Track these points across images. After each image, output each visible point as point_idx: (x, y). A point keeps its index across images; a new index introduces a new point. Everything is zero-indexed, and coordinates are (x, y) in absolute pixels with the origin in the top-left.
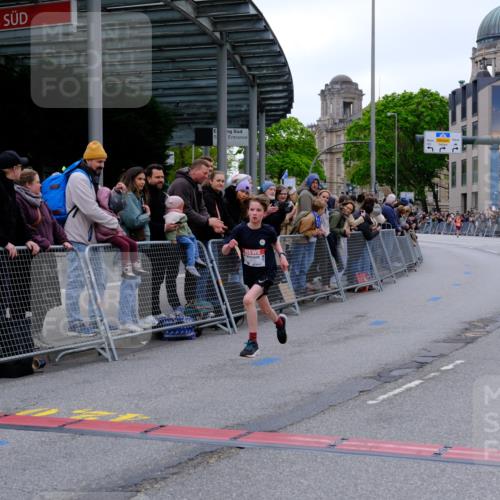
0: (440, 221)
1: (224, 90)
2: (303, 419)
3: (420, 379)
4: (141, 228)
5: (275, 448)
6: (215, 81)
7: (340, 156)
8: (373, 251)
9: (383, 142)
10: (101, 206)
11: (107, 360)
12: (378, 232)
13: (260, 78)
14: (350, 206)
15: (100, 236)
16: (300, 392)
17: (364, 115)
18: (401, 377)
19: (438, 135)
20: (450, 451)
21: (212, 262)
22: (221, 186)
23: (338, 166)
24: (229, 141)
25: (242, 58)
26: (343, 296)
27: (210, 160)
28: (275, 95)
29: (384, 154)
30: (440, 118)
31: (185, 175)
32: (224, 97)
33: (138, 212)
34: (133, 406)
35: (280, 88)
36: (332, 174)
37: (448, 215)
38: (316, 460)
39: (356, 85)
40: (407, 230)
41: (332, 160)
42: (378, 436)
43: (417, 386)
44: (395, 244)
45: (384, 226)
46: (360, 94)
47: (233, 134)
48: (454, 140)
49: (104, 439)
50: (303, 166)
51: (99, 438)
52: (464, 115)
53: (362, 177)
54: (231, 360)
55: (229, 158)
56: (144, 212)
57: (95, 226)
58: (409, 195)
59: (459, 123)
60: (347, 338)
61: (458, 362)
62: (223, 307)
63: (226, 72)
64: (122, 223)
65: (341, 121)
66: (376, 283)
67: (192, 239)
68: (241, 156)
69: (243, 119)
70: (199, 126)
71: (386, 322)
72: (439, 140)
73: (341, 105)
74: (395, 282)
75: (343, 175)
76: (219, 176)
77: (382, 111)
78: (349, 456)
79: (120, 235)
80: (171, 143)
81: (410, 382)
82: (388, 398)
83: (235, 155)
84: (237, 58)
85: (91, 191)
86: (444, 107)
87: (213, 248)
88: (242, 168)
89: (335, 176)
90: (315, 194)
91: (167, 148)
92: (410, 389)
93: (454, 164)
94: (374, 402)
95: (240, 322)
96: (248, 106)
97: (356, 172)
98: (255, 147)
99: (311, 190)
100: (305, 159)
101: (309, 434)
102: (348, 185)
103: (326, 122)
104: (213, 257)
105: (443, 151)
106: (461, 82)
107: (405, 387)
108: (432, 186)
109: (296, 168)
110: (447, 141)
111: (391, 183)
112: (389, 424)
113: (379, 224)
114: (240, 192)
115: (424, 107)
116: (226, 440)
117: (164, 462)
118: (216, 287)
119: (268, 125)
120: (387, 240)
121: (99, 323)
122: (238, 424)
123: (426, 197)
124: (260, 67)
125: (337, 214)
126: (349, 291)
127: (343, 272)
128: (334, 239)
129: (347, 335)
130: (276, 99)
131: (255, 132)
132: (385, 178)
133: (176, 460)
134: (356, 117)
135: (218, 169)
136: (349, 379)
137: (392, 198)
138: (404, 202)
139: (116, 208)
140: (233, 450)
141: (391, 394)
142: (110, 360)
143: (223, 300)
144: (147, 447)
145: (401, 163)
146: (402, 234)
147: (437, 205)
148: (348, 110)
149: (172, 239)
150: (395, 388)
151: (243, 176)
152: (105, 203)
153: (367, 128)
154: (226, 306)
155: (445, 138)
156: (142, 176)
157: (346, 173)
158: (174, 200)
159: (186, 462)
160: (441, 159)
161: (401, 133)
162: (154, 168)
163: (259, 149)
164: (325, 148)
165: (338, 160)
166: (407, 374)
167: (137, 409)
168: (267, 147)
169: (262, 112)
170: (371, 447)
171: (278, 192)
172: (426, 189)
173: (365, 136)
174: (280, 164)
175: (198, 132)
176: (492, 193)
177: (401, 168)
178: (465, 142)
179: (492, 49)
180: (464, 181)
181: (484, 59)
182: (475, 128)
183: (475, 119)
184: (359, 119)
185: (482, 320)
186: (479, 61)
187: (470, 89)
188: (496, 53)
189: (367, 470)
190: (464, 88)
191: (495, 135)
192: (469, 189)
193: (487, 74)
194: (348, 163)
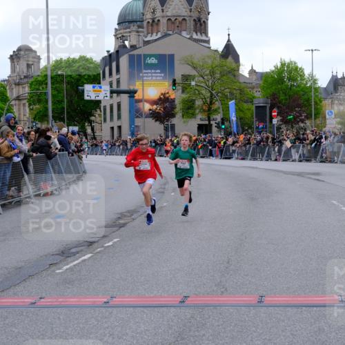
0: (96, 145)
2: (11, 287)
3: (91, 253)
7: (25, 101)
8: (53, 167)
12: (56, 154)
16: (7, 268)
17: (41, 73)
18: (78, 253)
19: (94, 87)
20: (114, 299)
23: (24, 109)
30: (95, 76)
36: (20, 114)
37: (102, 142)
38: (22, 315)
39: (35, 52)
40: (76, 152)
41: (19, 105)
42: (66, 294)
43: (90, 258)
44: (68, 162)
46: (39, 58)
48: (105, 90)
52: (111, 74)
53: (42, 116)
59: (108, 79)
61: (115, 240)
65: (25, 77)
72: (94, 91)
73: (25, 65)
75: (28, 115)
78: (46, 309)
81: (84, 255)
82: (70, 268)
86: (97, 68)
89: (22, 116)
92: (84, 260)
93: (105, 107)
94: (61, 271)
97: (37, 113)
101: (16, 297)
102: (32, 122)
103: (15, 78)
105: (97, 99)
107: (81, 259)
108: (90, 122)
110: (100, 91)
111: (62, 120)
112: (72, 285)
115: (83, 68)
120: (63, 159)
123: (86, 130)
132: (58, 117)
134: (35, 72)
136: (41, 257)
141: (72, 264)
145: (69, 106)
146: (73, 155)
147: (94, 135)
148: (30, 69)
150: (74, 261)
155: (99, 89)
157: (30, 114)
160: (96, 104)
161: (68, 86)
164: (15, 96)
165: (24, 105)
166: (82, 251)
170: (61, 302)
172: (86, 124)
173: (43, 88)
176: (130, 126)
177: (69, 110)
178: (112, 92)
179: (128, 30)
180: (112, 119)
181: (123, 36)
182: (118, 82)
183: (118, 77)
184: (38, 76)
185: (129, 212)
186: (120, 37)
187: (114, 57)
188: (130, 32)
189: (59, 318)
190: (110, 55)
191: (132, 88)
192: (116, 124)
193: (125, 46)
194: (31, 107)
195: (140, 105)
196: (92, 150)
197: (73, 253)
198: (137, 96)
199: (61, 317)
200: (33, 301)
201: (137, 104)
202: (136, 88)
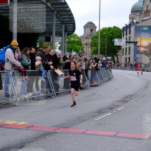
0: (119, 66)
1: (54, 25)
2: (75, 124)
3: (111, 113)
4: (28, 66)
5: (67, 133)
6: (52, 22)
7: (89, 46)
8: (98, 74)
9: (102, 42)
10: (15, 59)
11: (16, 106)
12: (100, 69)
13: (65, 21)
14: (91, 60)
15: (15, 68)
16: (75, 116)
17: (97, 33)
18: (105, 112)
19: (119, 40)
20: (119, 134)
21: (49, 77)
22: (53, 54)
23: (88, 49)
24: (56, 40)
25: (60, 15)
26: (89, 87)
27: (49, 46)
28: (70, 27)
29: (102, 45)
30: (119, 35)
31: (41, 50)
32: (54, 27)
33: (27, 61)
34: (24, 120)
35: (72, 25)
36: (87, 51)
37: (121, 64)
38: (79, 137)
39: (95, 24)
40: (109, 68)
41: (87, 47)
42: (98, 130)
43: (110, 115)
44: (105, 72)
45: (102, 67)
46: (96, 27)
47: (57, 38)
48: (123, 42)
49: (15, 130)
50: (78, 48)
51: (13, 129)
52: (126, 34)
53: (96, 52)
54: (55, 106)
55: (56, 46)
56: (29, 61)
57: (14, 65)
58: (110, 58)
59: (125, 37)
60: (89, 100)
61: (123, 108)
62: (52, 90)
63: (55, 20)
64: (22, 64)
65: (90, 35)
66: (99, 84)
67: (43, 70)
68: (59, 45)
69: (60, 34)
70: (47, 36)
71: (101, 96)
72: (119, 42)
73: (90, 30)
74: (105, 84)
75: (90, 51)
76: (52, 51)
77: (102, 32)
78: (89, 135)
79: (21, 68)
80: (38, 41)
81: (108, 113)
82: (101, 118)
83: (57, 45)
84: (59, 15)
85: (13, 55)
86: (121, 32)
87: (50, 72)
88: (60, 49)
89: (88, 52)
90: (81, 57)
91: (37, 42)
92: (108, 115)
93: (123, 49)
94: (97, 119)
95: (57, 95)
96: (62, 30)
97: (94, 51)
98: (63, 43)
99: (80, 56)
100: (79, 46)
101: (77, 129)
102: (91, 54)
103: (85, 35)
104: (50, 75)
105: (120, 45)
106: (126, 24)
107: (106, 115)
108: (117, 55)
109: (76, 49)
110: (121, 42)
111: (104, 54)
112: (101, 126)
113: (100, 66)
114: (58, 56)
115: (115, 31)
116: (52, 130)
117: (33, 137)
118: (50, 84)
119: (68, 36)
120: (103, 71)
121: (14, 95)
122: (56, 126)
123: (114, 59)
124: (65, 18)
125: (87, 63)
126: (91, 86)
127: (89, 80)
128: (86, 71)
129: (90, 99)
130: (70, 28)
131: (64, 38)
133: (36, 136)
134: (94, 34)
135: (52, 49)
136: (90, 113)
137: (104, 58)
138: (108, 60)
139: (20, 60)
140: (54, 133)
141: (102, 117)
142: (17, 106)
143: (53, 88)
144: (28, 132)
145: (108, 48)
146: (107, 69)
147: (118, 61)
148: (92, 32)
149: (37, 70)
150: (103, 115)
151: (60, 51)
152: (17, 58)
153: (97, 37)
154: (53, 90)
155: (121, 41)
156: (29, 50)
157: (91, 51)
158: (38, 58)
159: (40, 137)
160: (119, 47)
161: (108, 39)
162: (32, 48)
163: (65, 43)
164: (85, 43)
165: (89, 47)
166: (107, 111)
167: (25, 121)
168: (67, 42)
169: (66, 32)
170: (95, 133)
171: (70, 56)
172: (115, 56)
173: (97, 40)
174: (71, 48)
175: (46, 37)
176: (134, 58)
177: (107, 50)
178: (127, 42)
179: (135, 15)
180: (126, 54)
181: (133, 18)
182: (130, 38)
183: (130, 35)
184: (95, 35)
185: (130, 95)
186: (131, 18)
187: (128, 27)
188: (136, 16)
189: (94, 140)
190: (127, 26)
191: (136, 41)
192: (128, 56)
193: (134, 22)
194: (91, 48)
195: (139, 48)
196: (117, 67)
197: (103, 112)
198: (138, 44)
199: (95, 139)
200: (84, 131)
201: (138, 48)
202: (138, 41)
